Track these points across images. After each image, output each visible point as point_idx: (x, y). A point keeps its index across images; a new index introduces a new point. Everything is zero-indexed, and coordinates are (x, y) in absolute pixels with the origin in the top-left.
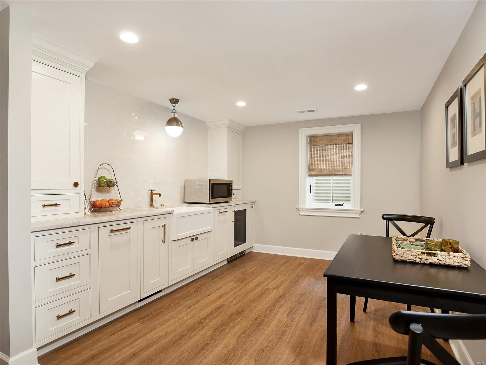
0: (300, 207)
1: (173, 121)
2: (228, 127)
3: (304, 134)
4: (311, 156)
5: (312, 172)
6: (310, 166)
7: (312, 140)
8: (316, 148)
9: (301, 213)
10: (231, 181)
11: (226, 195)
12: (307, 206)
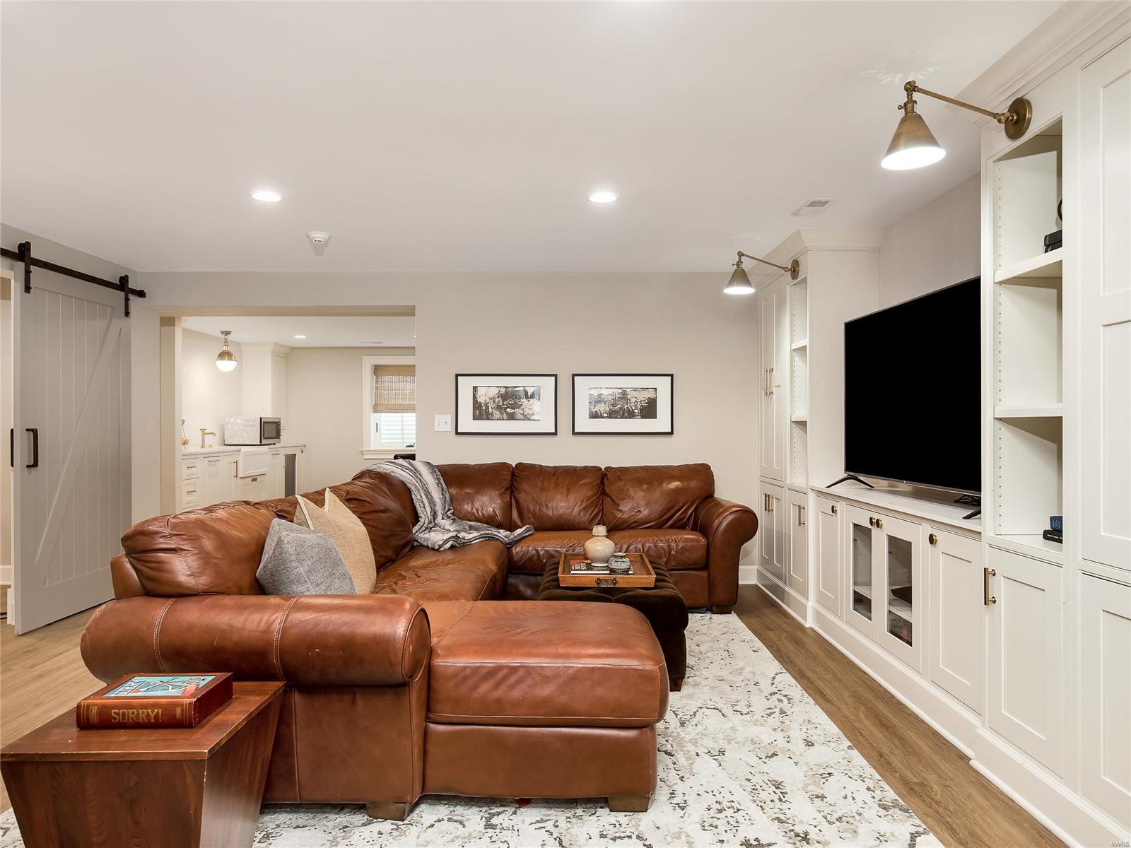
0: (364, 449)
1: (225, 355)
2: (272, 352)
3: (368, 362)
4: (377, 388)
5: (379, 408)
6: (376, 401)
7: (377, 370)
8: (384, 378)
9: (366, 457)
10: (280, 419)
11: (275, 436)
12: (372, 448)
